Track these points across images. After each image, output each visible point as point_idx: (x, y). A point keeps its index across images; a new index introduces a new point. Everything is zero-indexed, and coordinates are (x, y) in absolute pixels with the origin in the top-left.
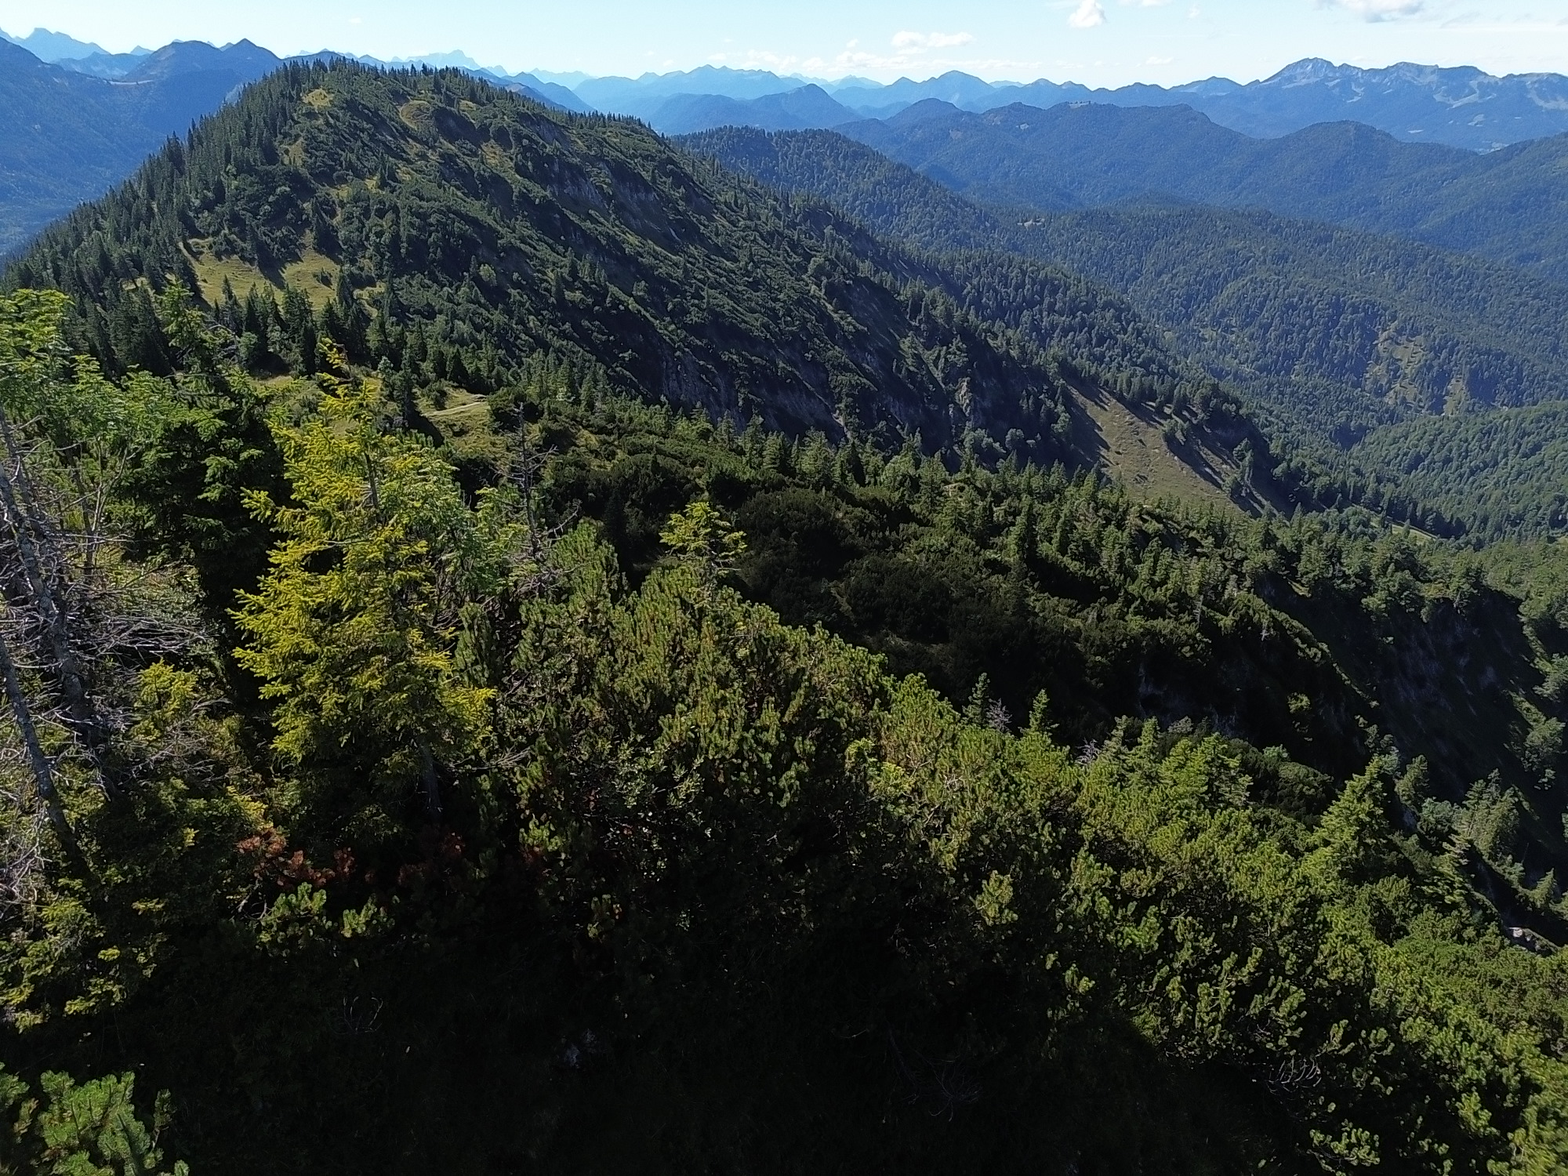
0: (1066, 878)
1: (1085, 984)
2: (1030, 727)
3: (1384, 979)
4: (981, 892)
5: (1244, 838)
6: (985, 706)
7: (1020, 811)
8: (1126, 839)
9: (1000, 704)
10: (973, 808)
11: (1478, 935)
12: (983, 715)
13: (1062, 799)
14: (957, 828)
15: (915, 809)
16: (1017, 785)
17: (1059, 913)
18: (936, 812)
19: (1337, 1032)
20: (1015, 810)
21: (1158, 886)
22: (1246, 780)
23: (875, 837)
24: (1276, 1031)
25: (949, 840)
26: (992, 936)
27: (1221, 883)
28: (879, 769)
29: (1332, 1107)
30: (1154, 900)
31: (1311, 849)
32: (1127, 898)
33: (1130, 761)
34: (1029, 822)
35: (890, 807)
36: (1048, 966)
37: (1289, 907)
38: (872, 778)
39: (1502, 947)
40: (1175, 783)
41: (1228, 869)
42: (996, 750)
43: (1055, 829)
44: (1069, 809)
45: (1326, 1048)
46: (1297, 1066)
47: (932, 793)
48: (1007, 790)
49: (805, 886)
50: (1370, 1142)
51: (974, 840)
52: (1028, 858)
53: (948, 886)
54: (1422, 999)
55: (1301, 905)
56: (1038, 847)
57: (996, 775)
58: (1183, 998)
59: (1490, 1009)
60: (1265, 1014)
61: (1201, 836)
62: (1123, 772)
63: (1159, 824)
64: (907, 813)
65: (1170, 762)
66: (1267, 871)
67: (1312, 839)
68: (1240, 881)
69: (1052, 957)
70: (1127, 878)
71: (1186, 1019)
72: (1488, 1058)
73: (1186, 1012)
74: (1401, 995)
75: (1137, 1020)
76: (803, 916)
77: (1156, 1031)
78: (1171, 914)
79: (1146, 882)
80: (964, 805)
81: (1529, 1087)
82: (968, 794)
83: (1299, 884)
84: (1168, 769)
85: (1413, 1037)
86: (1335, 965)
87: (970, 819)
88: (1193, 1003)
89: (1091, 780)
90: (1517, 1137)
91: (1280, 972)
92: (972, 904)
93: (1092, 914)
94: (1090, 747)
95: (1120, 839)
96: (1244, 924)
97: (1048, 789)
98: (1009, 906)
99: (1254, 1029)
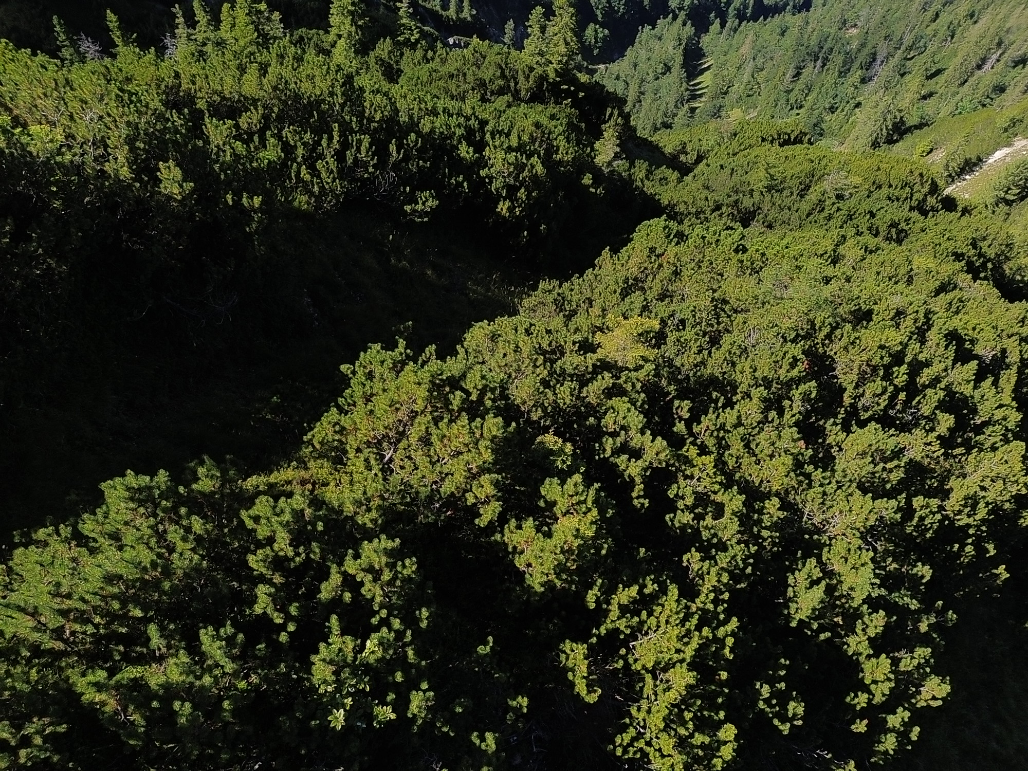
0: (207, 142)
1: (257, 201)
2: (118, 46)
3: (401, 105)
4: (161, 181)
5: (294, 58)
6: (74, 44)
7: (150, 112)
8: (228, 96)
9: (84, 37)
10: (117, 127)
11: (435, 53)
12: (78, 52)
13: (171, 89)
14: (116, 147)
15: (77, 150)
16: (136, 94)
17: (217, 167)
18: (94, 144)
19: (393, 148)
20: (146, 113)
21: (263, 116)
22: (276, 16)
23: (63, 186)
24: (365, 165)
25: (116, 159)
26: (186, 205)
27: (297, 95)
28: (29, 135)
29: (408, 189)
30: (266, 127)
31: (333, 45)
32: (251, 134)
33: (200, 38)
34: (160, 117)
35: (59, 159)
36: (231, 203)
37: (338, 90)
38: (28, 144)
39: (447, 54)
40: (237, 40)
41: (296, 83)
42: (105, 76)
43: (180, 112)
44: (181, 94)
45: (392, 160)
46: (383, 178)
47: (81, 132)
48: (132, 102)
49: (39, 246)
50: (431, 195)
51: (133, 149)
52: (175, 142)
53: (138, 190)
54: (423, 106)
55: (344, 85)
56: (177, 132)
57: (117, 95)
58: (312, 177)
59: (454, 93)
60: (356, 159)
61: (270, 70)
62: (200, 48)
63: (242, 75)
64: (74, 156)
65: (225, 26)
66: (317, 73)
67: (332, 37)
68: (306, 87)
69: (229, 197)
70: (243, 122)
71: (319, 187)
72: (462, 120)
73: (318, 183)
74: (412, 109)
75: (296, 204)
76: (54, 265)
77: (308, 203)
78: (280, 130)
79: (255, 118)
80: (110, 129)
81: (483, 123)
82: (107, 119)
83: (337, 72)
84: (227, 32)
85: (427, 129)
86: (376, 111)
87: (120, 136)
88: (319, 177)
89: (183, 66)
90: (487, 152)
91: (352, 131)
92: (160, 192)
93: (236, 156)
94: (168, 41)
95: (224, 98)
96: (322, 114)
97: (158, 86)
98: (184, 180)
99: (354, 171)
